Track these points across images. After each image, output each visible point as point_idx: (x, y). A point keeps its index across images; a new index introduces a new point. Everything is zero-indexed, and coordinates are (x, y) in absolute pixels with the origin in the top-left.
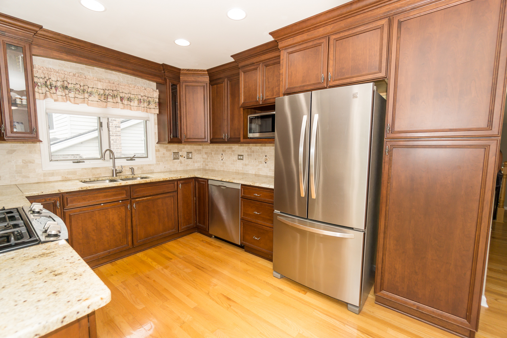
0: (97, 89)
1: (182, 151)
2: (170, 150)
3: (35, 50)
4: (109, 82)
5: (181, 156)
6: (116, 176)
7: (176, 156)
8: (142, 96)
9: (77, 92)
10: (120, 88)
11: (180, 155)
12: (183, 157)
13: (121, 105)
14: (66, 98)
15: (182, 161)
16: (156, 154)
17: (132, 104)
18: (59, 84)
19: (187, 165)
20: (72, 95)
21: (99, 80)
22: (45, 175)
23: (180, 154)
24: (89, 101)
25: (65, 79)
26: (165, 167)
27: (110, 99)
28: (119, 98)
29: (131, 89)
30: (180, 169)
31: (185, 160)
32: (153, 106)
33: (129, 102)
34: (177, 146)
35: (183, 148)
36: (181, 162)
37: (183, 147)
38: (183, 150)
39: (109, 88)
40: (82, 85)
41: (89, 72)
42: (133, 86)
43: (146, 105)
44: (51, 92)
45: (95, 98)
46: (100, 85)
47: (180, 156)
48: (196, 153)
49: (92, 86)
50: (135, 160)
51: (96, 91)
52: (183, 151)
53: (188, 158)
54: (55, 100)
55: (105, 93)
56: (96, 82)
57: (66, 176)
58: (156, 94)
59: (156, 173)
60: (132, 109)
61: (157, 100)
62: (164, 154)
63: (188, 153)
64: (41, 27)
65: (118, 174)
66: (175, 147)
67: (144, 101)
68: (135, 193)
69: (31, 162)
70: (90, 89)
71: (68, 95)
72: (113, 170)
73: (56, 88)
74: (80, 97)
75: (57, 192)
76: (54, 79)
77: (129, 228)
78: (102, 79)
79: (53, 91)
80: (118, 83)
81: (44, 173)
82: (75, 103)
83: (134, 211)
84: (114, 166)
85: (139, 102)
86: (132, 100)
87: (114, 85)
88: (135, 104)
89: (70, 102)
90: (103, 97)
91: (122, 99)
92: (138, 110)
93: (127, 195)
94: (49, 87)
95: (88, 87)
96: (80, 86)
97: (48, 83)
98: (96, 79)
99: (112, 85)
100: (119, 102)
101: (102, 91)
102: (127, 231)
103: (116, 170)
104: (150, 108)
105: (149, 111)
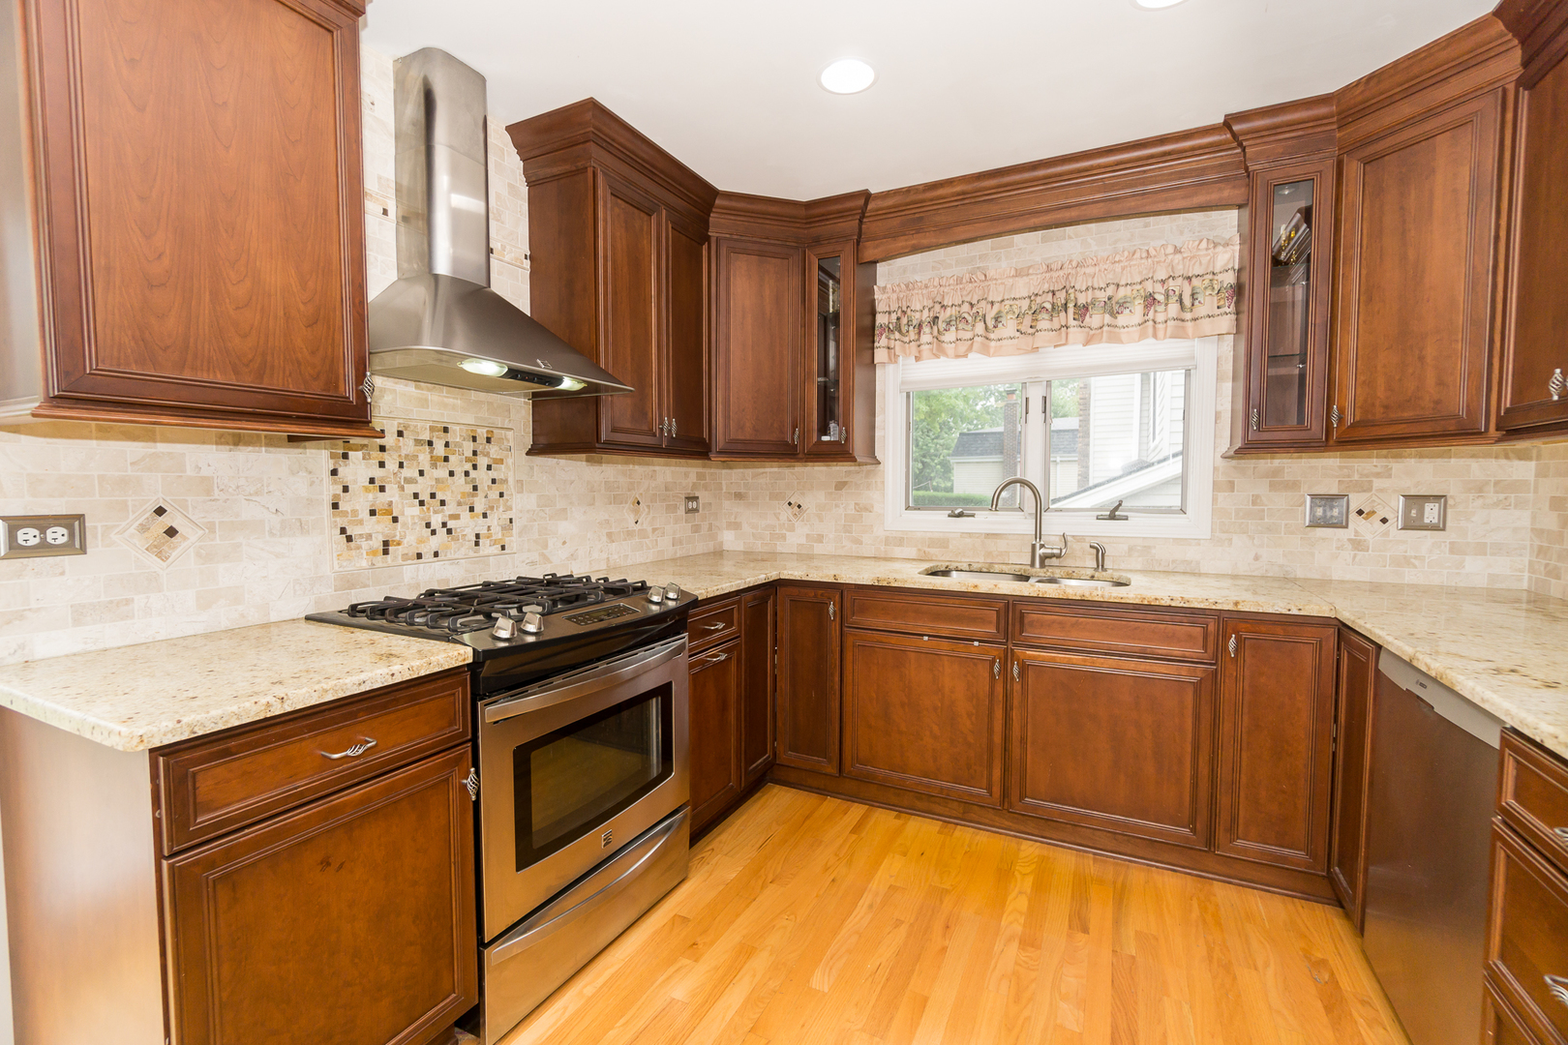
0: (1011, 302)
1: (1370, 489)
2: (1293, 486)
3: (869, 253)
4: (1049, 269)
5: (1360, 512)
6: (1042, 565)
7: (1329, 512)
8: (1163, 282)
9: (960, 326)
10: (1080, 279)
11: (1354, 507)
12: (1376, 519)
13: (1075, 333)
14: (939, 350)
15: (1368, 537)
16: (1214, 500)
17: (1121, 320)
18: (926, 316)
19: (1406, 561)
20: (950, 336)
21: (1019, 273)
22: (887, 541)
23: (1356, 501)
24: (993, 343)
25: (939, 299)
26: (1257, 558)
27: (1044, 324)
28: (1071, 310)
29: (1118, 267)
30: (1348, 577)
31: (1386, 534)
32: (1207, 304)
33: (1107, 316)
34: (1341, 468)
35: (1378, 475)
36: (1358, 544)
37: (1378, 470)
38: (1377, 483)
39: (1046, 287)
40: (974, 302)
41: (999, 260)
42: (1126, 253)
43: (1174, 308)
44: (907, 339)
46: (1022, 288)
47: (1353, 516)
48: (1480, 502)
49: (1000, 299)
50: (1126, 518)
51: (1007, 307)
52: (1381, 490)
53: (1411, 525)
54: (917, 359)
55: (1034, 308)
56: (1011, 280)
57: (927, 550)
58: (1227, 256)
59: (1206, 575)
60: (1124, 337)
61: (1230, 279)
62: (1255, 500)
63: (1415, 500)
64: (866, 196)
65: (1047, 562)
66: (1325, 471)
67: (1167, 296)
68: (1027, 627)
69: (868, 509)
70: (996, 307)
71: (942, 338)
72: (1034, 546)
73: (920, 326)
74: (969, 335)
75: (832, 580)
76: (919, 307)
77: (998, 739)
78: (1029, 267)
79: (912, 335)
80: (1074, 264)
81: (887, 538)
82: (957, 356)
83: (1017, 687)
84: (1038, 533)
85: (1146, 307)
86: (1123, 305)
87: (1061, 273)
88: (1133, 316)
89: (947, 356)
90: (1028, 320)
91: (1082, 311)
92: (1143, 336)
93: (998, 629)
94: (904, 329)
95: (992, 303)
96: (972, 305)
97: (904, 321)
98: (1013, 272)
99: (1055, 275)
100: (1072, 322)
101: (1025, 304)
102: (990, 742)
103: (1042, 546)
104: (1196, 319)
105: (1190, 331)
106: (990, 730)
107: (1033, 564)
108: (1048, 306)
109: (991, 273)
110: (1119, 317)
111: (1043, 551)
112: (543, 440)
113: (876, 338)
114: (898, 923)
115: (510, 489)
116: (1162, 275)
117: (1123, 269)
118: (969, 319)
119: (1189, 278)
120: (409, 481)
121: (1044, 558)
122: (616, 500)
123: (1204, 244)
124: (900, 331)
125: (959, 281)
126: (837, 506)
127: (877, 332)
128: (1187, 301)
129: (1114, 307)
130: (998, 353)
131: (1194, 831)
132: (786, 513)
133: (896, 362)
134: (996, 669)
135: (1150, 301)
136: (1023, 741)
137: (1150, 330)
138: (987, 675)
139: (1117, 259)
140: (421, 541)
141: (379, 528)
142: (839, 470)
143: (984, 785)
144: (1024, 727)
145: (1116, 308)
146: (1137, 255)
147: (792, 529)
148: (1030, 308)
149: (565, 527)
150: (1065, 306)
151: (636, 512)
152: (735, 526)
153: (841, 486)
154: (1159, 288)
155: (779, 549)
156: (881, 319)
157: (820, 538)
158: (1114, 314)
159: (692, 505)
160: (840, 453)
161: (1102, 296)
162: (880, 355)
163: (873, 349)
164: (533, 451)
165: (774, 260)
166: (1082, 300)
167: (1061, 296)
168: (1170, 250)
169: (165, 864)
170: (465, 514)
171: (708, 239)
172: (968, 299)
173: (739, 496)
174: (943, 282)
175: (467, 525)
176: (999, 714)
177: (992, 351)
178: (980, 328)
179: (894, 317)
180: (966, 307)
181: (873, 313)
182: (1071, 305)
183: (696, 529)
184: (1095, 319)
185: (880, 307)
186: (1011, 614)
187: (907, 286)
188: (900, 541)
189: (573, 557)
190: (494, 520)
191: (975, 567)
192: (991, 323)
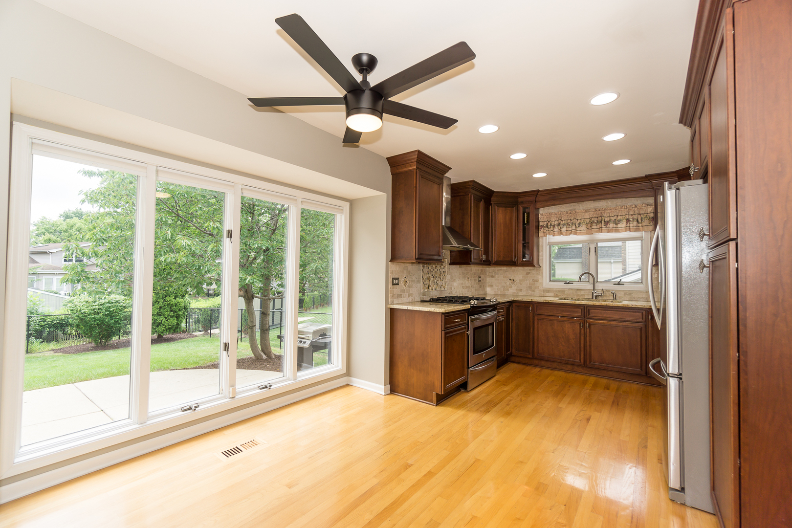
0: (584, 220)
3: (538, 205)
4: (596, 210)
6: (596, 298)
8: (632, 215)
9: (567, 226)
10: (606, 214)
13: (604, 229)
14: (561, 233)
17: (619, 226)
18: (556, 223)
20: (564, 229)
21: (586, 211)
22: (544, 291)
24: (578, 231)
25: (560, 218)
27: (594, 227)
28: (603, 223)
29: (617, 211)
33: (614, 225)
39: (595, 216)
40: (572, 219)
41: (579, 208)
42: (620, 207)
43: (635, 223)
44: (550, 230)
45: (583, 227)
46: (587, 216)
49: (580, 219)
50: (623, 285)
54: (553, 236)
56: (583, 213)
58: (651, 209)
60: (620, 231)
61: (652, 215)
64: (538, 191)
67: (633, 220)
68: (590, 313)
69: (537, 281)
70: (579, 221)
71: (562, 230)
72: (593, 293)
73: (554, 226)
74: (571, 229)
75: (530, 300)
76: (554, 220)
77: (582, 345)
78: (589, 210)
79: (552, 229)
80: (604, 209)
81: (544, 290)
82: (566, 235)
83: (588, 330)
84: (594, 289)
85: (627, 222)
86: (620, 221)
87: (600, 212)
88: (622, 225)
89: (563, 235)
90: (589, 225)
91: (607, 223)
92: (626, 231)
93: (582, 314)
94: (549, 227)
95: (578, 220)
96: (571, 220)
97: (549, 224)
98: (584, 211)
99: (597, 212)
100: (603, 226)
101: (588, 220)
102: (580, 347)
103: (595, 293)
104: (642, 226)
105: (641, 229)
106: (580, 344)
107: (593, 298)
108: (596, 221)
109: (577, 211)
110: (619, 225)
111: (596, 294)
112: (452, 261)
113: (540, 229)
114: (556, 385)
115: (446, 274)
116: (632, 213)
117: (619, 211)
118: (570, 224)
119: (640, 214)
120: (432, 272)
121: (596, 296)
122: (464, 277)
123: (644, 205)
124: (548, 228)
125: (567, 213)
126: (526, 280)
127: (540, 227)
128: (640, 221)
129: (616, 222)
130: (580, 234)
131: (642, 370)
132: (508, 282)
133: (546, 236)
134: (582, 325)
135: (628, 221)
136: (590, 346)
137: (628, 229)
138: (579, 327)
139: (617, 208)
140: (433, 286)
141: (427, 282)
142: (527, 269)
143: (579, 359)
144: (590, 342)
145: (617, 222)
146: (623, 207)
147: (511, 287)
148: (590, 221)
149: (455, 284)
150: (601, 222)
151: (468, 280)
152: (491, 286)
153: (527, 274)
154: (630, 217)
155: (506, 293)
156: (541, 224)
157: (521, 290)
158: (616, 224)
159: (480, 279)
160: (530, 264)
161: (613, 218)
162: (541, 234)
163: (539, 232)
164: (450, 264)
165: (509, 209)
166: (606, 219)
167: (600, 219)
168: (634, 206)
169: (443, 332)
170: (439, 280)
171: (491, 204)
172: (570, 218)
173: (492, 277)
174: (562, 213)
175: (440, 283)
176: (582, 338)
177: (578, 234)
178: (574, 227)
179: (546, 223)
180: (569, 221)
181: (539, 222)
182: (603, 221)
183: (480, 287)
184: (611, 225)
185: (540, 220)
186: (586, 310)
187: (550, 214)
188: (548, 291)
189: (456, 292)
190: (444, 281)
191: (574, 299)
192: (577, 226)
